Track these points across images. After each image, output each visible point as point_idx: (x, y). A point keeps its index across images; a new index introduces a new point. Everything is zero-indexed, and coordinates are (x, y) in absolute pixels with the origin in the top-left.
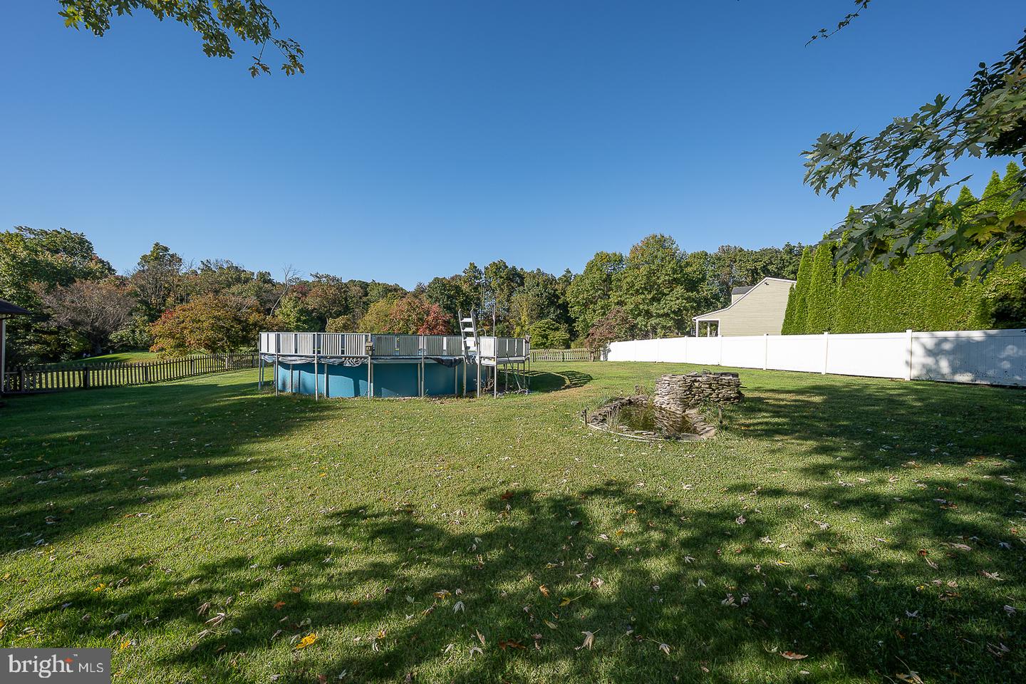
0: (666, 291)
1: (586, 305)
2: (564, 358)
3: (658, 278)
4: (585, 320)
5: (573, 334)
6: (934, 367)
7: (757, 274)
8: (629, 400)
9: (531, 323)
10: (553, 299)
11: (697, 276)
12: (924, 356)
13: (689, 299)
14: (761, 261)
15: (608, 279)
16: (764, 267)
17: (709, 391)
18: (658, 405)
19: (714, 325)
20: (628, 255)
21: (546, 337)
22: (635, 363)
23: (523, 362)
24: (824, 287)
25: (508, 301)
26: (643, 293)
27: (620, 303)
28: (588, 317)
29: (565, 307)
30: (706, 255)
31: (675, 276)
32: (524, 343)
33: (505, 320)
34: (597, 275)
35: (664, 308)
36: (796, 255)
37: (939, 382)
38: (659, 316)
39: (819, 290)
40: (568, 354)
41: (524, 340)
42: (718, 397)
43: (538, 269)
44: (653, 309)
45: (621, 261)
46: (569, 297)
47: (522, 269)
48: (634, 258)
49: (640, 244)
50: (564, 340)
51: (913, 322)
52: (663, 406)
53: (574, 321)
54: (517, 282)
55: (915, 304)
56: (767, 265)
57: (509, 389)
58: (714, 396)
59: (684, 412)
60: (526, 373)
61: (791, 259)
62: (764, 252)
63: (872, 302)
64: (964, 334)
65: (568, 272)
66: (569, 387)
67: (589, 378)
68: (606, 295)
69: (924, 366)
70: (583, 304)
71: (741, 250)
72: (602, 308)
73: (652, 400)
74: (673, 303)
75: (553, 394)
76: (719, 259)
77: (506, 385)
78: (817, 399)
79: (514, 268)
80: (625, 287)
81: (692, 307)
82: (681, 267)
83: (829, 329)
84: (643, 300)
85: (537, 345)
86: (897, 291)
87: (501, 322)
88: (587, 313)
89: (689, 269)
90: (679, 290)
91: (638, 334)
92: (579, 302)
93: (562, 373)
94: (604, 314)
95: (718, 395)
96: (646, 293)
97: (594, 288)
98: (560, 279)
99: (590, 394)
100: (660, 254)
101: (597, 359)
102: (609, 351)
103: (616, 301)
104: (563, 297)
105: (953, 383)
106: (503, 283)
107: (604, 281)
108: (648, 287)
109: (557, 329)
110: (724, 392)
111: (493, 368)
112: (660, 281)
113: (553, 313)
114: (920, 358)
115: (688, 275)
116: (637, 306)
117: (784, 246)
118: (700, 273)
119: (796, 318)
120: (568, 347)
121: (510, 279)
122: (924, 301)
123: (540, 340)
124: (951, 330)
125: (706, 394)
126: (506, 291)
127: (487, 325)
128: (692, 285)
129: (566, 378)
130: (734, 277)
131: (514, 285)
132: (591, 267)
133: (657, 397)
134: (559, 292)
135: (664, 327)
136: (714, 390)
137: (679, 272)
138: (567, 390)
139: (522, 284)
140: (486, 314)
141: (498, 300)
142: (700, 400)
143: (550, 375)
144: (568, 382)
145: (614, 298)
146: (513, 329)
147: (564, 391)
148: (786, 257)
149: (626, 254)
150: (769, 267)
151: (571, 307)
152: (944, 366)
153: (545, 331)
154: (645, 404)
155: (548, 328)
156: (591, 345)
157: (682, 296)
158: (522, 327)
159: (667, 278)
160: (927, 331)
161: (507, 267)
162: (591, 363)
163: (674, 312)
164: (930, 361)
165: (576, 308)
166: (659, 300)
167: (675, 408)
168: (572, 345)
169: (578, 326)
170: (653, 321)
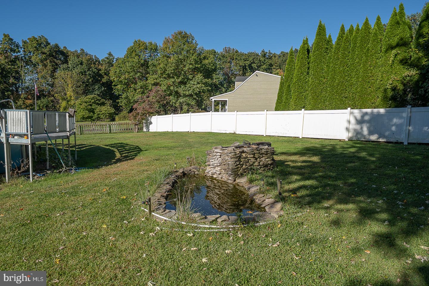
0: (190, 77)
1: (127, 85)
2: (110, 130)
3: (185, 66)
4: (127, 97)
5: (118, 109)
6: (360, 131)
7: (246, 69)
8: (183, 172)
9: (77, 99)
10: (97, 77)
11: (211, 67)
12: (355, 124)
13: (206, 84)
14: (248, 60)
15: (145, 65)
16: (250, 64)
17: (253, 160)
18: (210, 174)
19: (224, 103)
20: (162, 46)
21: (92, 111)
22: (173, 133)
23: (68, 138)
24: (302, 77)
25: (52, 76)
26: (173, 77)
27: (156, 84)
28: (130, 94)
29: (109, 85)
30: (215, 52)
31: (197, 66)
32: (67, 117)
33: (49, 94)
34: (136, 59)
35: (189, 90)
36: (267, 58)
37: (362, 141)
38: (185, 96)
39: (299, 80)
40: (115, 126)
41: (67, 114)
42: (259, 165)
43: (82, 50)
44: (181, 90)
45: (156, 50)
46: (113, 77)
47: (65, 47)
48: (166, 48)
49: (171, 37)
50: (110, 114)
51: (350, 103)
52: (215, 176)
53: (118, 97)
54: (60, 59)
55: (351, 91)
56: (252, 63)
57: (52, 168)
58: (256, 164)
59: (235, 181)
60: (72, 147)
61: (265, 61)
62: (250, 55)
63: (328, 89)
64: (376, 110)
65: (110, 54)
66: (119, 160)
67: (138, 150)
68: (144, 77)
69: (355, 130)
70: (125, 84)
71: (237, 52)
72: (141, 88)
73: (204, 171)
74: (195, 86)
75: (103, 170)
76: (223, 56)
77: (48, 163)
78: (316, 159)
79: (57, 46)
80: (159, 72)
81: (208, 90)
82: (200, 59)
83: (304, 107)
84: (173, 82)
85: (83, 118)
86: (343, 82)
87: (45, 96)
88: (129, 91)
89: (206, 62)
90: (199, 76)
91: (169, 110)
92: (121, 81)
93: (111, 145)
94: (143, 93)
95: (259, 163)
96: (175, 77)
97: (134, 70)
98: (103, 60)
99: (143, 168)
100: (186, 47)
101: (140, 130)
102: (151, 123)
103: (153, 82)
104: (106, 77)
105: (369, 141)
106: (46, 59)
107: (142, 65)
108: (177, 73)
109: (103, 104)
110: (265, 160)
111: (27, 146)
112: (186, 69)
113: (98, 90)
114: (353, 126)
115: (205, 66)
116: (168, 87)
117: (261, 52)
118: (213, 65)
119: (284, 99)
120: (113, 120)
121: (53, 56)
122: (356, 89)
123: (87, 114)
124: (369, 108)
125: (251, 163)
126: (49, 67)
127: (29, 99)
128: (208, 73)
129: (115, 150)
130: (232, 70)
131: (58, 62)
132: (131, 51)
133: (208, 168)
134: (103, 71)
135: (188, 105)
136: (256, 159)
137: (199, 63)
138: (118, 164)
139: (66, 62)
140: (28, 88)
141: (40, 75)
142: (247, 168)
143: (98, 148)
144: (118, 155)
145: (151, 81)
146: (58, 103)
147: (116, 165)
148: (262, 59)
149: (160, 44)
150: (253, 65)
151: (115, 86)
152: (365, 131)
153: (91, 105)
154: (198, 174)
155: (94, 103)
156: (135, 117)
157: (201, 81)
158: (68, 101)
159: (191, 66)
160: (357, 109)
161: (49, 44)
162: (135, 134)
163: (196, 94)
164: (358, 127)
165: (119, 87)
166: (185, 84)
167: (226, 177)
168: (117, 118)
169: (122, 102)
170: (181, 100)
